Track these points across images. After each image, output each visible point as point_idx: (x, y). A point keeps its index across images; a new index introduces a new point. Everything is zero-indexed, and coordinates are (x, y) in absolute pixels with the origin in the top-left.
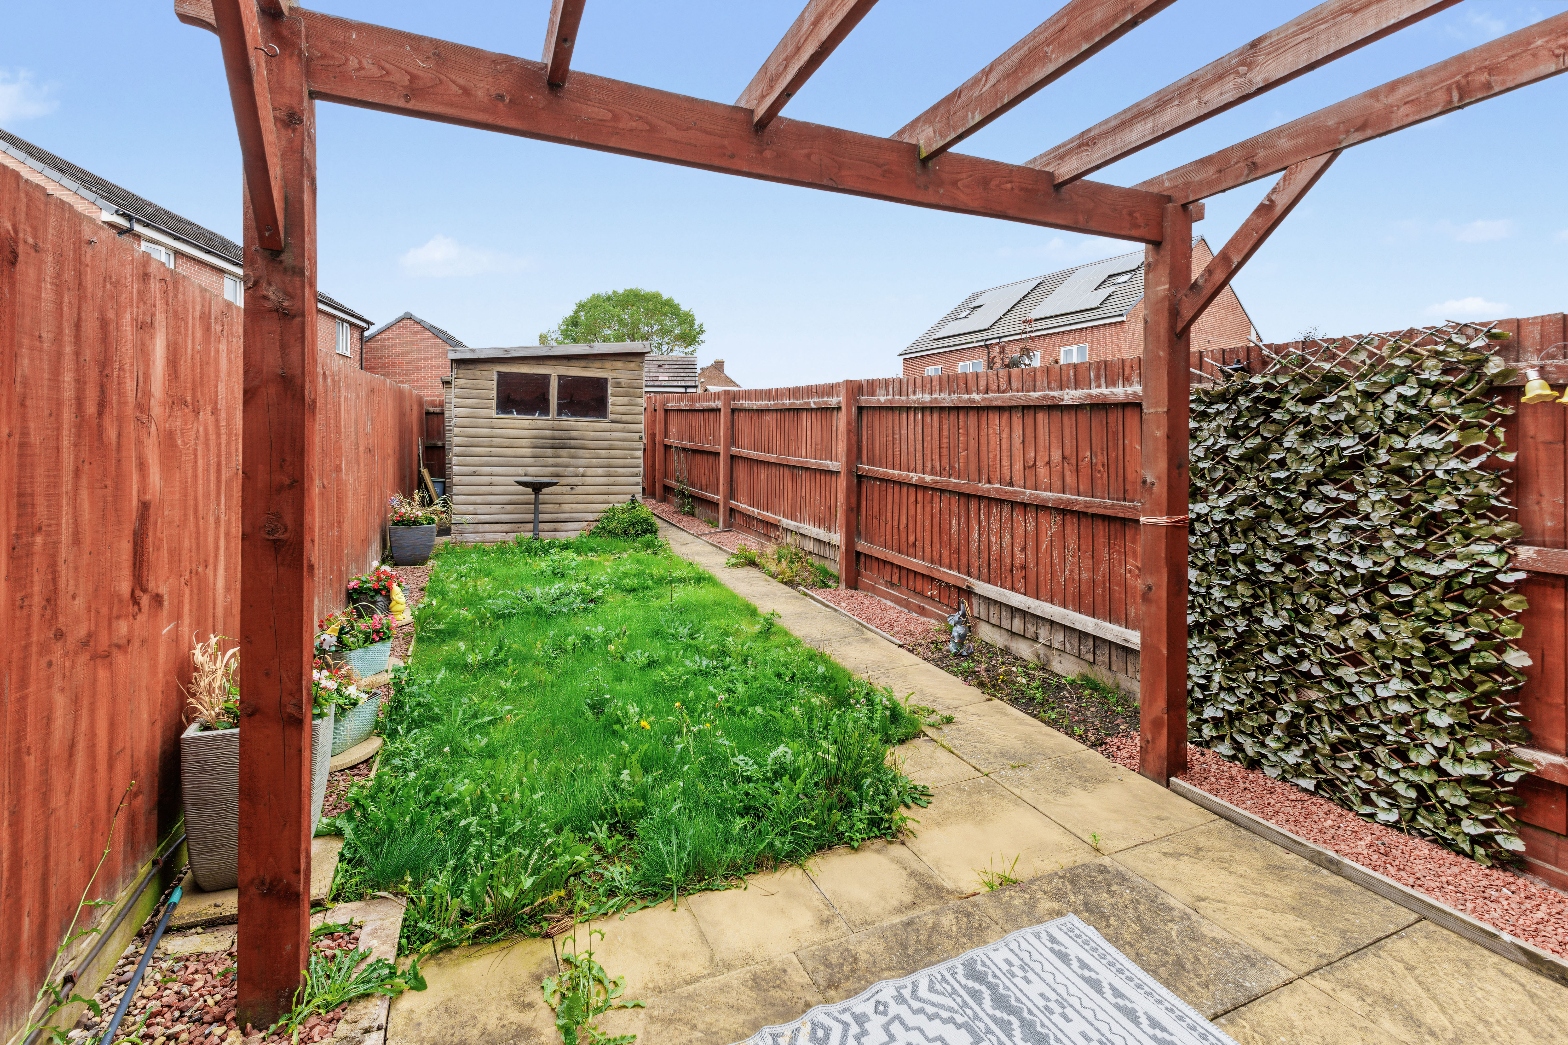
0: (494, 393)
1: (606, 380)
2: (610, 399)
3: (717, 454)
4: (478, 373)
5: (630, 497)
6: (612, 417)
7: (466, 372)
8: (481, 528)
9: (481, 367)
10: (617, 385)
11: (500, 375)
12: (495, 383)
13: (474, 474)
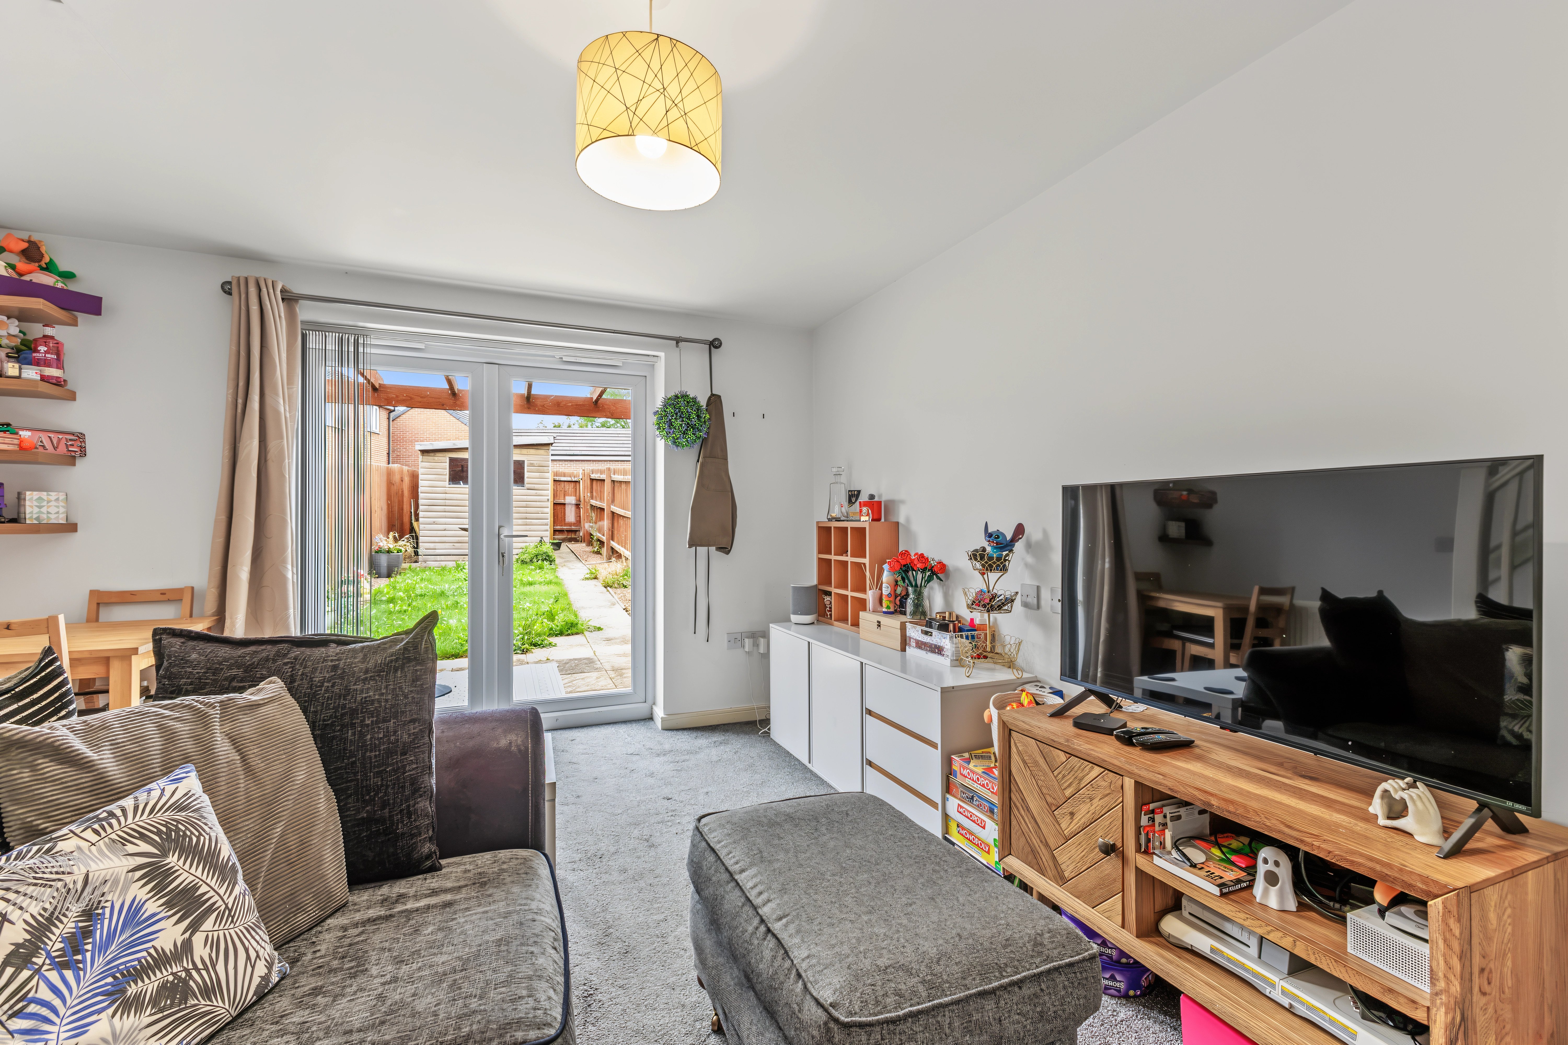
0: (447, 471)
1: (524, 461)
2: (526, 474)
3: (603, 509)
4: (436, 458)
5: (539, 539)
6: (527, 486)
7: (426, 458)
8: (438, 558)
9: (438, 454)
10: (532, 465)
11: (452, 460)
12: (447, 464)
13: (434, 523)
